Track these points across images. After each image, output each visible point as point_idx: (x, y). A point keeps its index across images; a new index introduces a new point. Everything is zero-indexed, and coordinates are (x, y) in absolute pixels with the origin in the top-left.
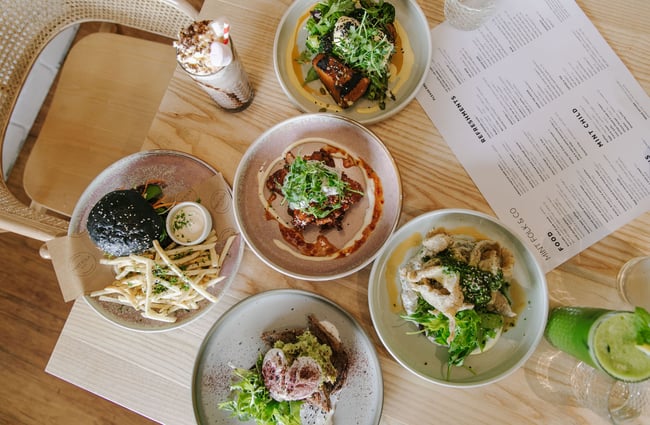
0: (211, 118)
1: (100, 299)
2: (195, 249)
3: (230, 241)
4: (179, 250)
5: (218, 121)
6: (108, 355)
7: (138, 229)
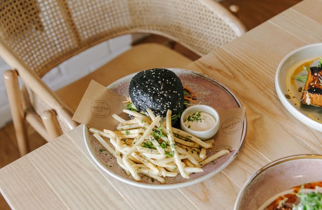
0: (235, 78)
1: (94, 135)
2: (193, 139)
3: (223, 152)
4: (181, 133)
5: (239, 81)
6: (49, 188)
7: (169, 94)
